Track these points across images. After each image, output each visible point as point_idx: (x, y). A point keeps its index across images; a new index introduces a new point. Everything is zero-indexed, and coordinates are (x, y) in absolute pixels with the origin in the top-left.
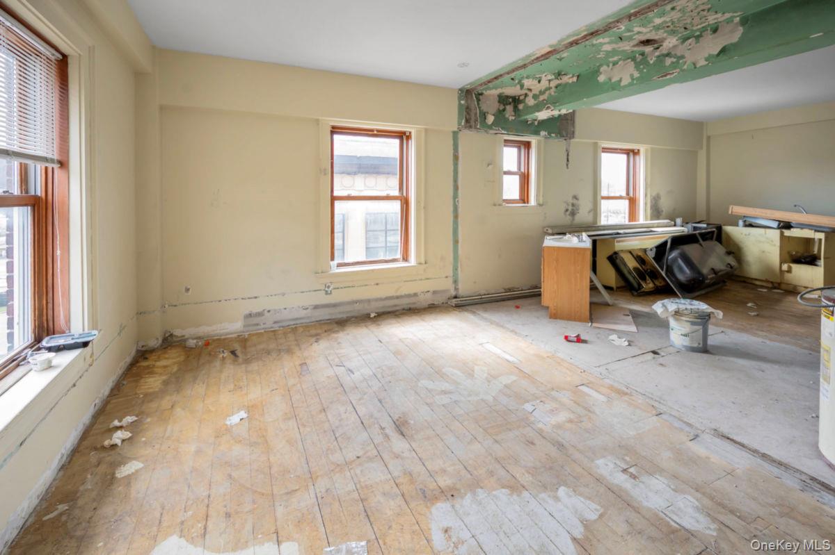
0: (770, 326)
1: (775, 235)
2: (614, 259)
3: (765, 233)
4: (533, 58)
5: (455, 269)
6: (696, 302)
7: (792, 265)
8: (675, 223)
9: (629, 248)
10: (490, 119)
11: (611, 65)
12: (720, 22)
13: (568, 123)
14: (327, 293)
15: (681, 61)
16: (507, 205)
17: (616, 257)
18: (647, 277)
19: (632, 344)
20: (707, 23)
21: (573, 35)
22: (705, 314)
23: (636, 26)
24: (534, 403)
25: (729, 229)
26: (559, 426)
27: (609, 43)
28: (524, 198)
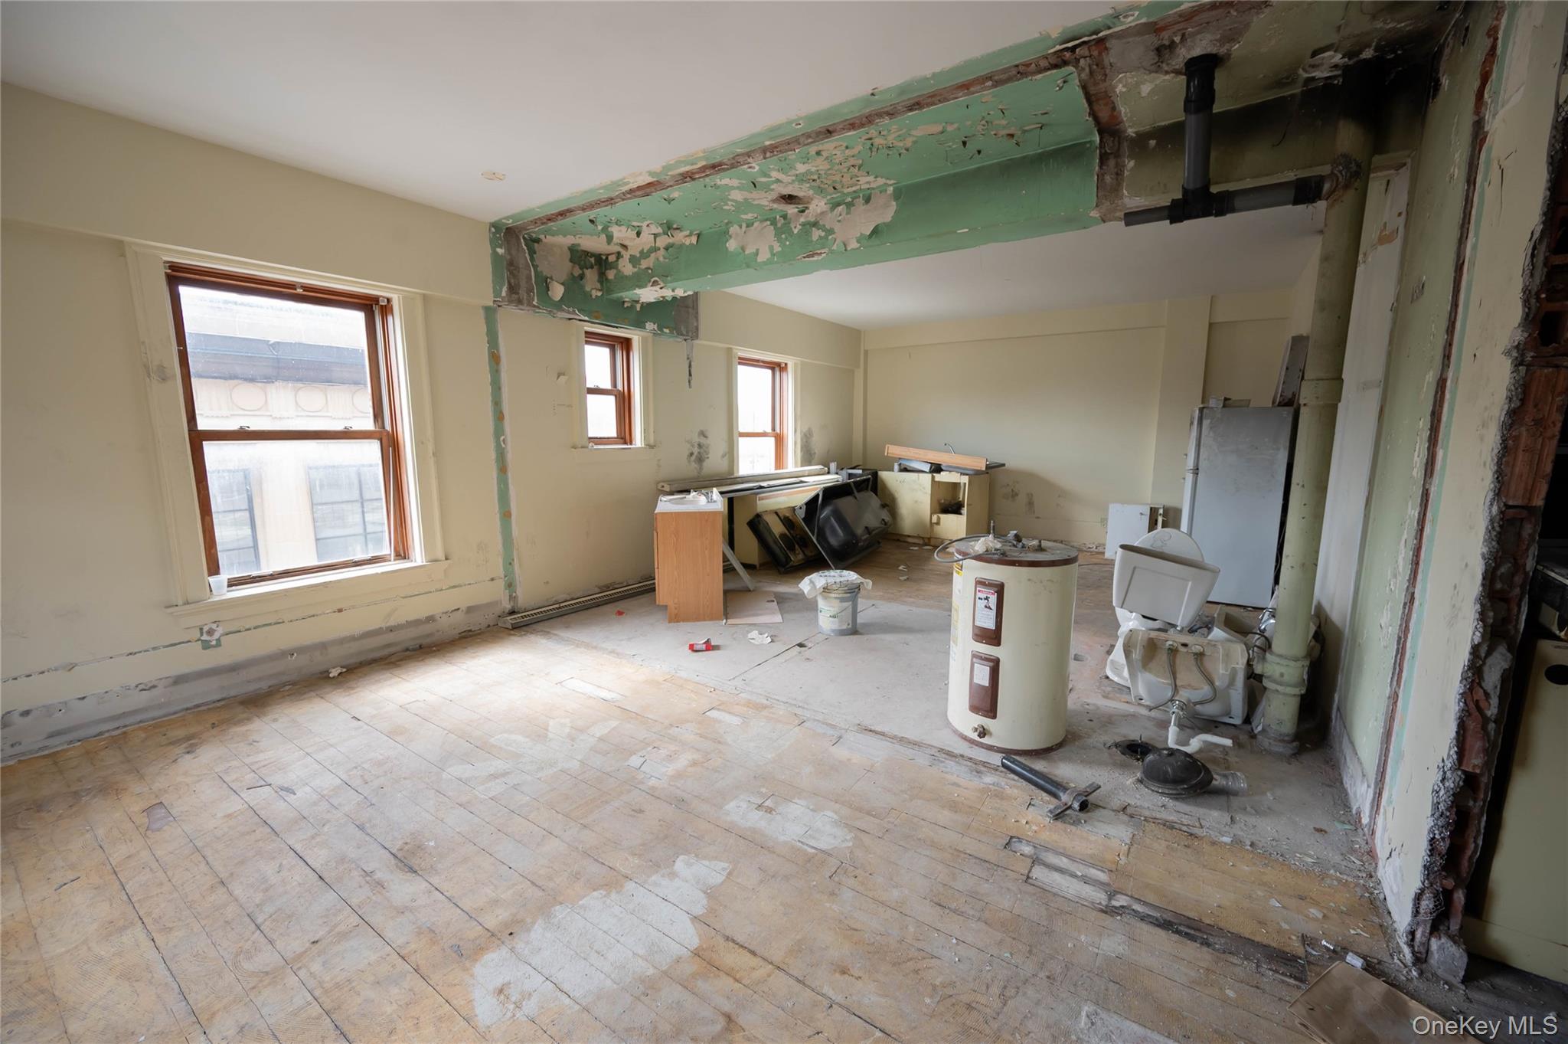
0: (917, 590)
1: (926, 479)
2: (756, 524)
3: (919, 479)
4: (625, 189)
5: (509, 563)
6: (845, 573)
7: (940, 515)
8: (829, 469)
9: (775, 507)
10: (558, 291)
11: (744, 225)
12: (873, 189)
13: (688, 312)
14: (206, 645)
15: (830, 237)
16: (595, 447)
17: (759, 522)
18: (797, 546)
19: (775, 639)
20: (858, 187)
21: (686, 163)
22: (854, 586)
23: (774, 169)
24: (643, 753)
25: (884, 475)
26: (679, 775)
27: (738, 188)
28: (624, 434)
